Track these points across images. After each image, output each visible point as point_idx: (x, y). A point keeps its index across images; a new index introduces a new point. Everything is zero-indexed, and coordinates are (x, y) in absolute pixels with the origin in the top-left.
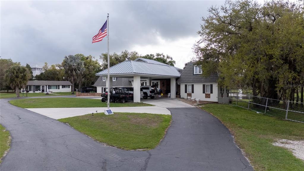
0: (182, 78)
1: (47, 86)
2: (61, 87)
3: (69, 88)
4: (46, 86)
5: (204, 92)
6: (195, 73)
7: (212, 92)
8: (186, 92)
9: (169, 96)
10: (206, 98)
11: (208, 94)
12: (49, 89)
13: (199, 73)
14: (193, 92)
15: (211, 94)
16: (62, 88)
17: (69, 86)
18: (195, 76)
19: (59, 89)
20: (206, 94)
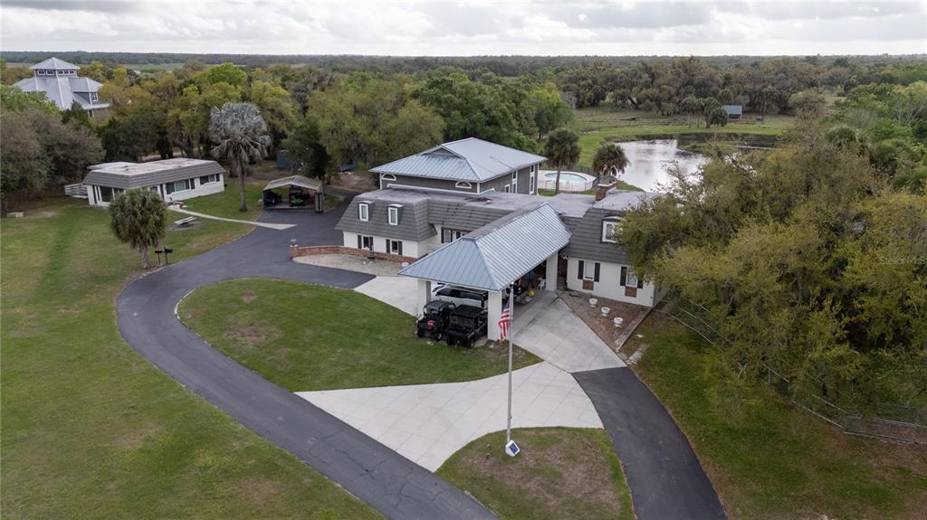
0: (575, 247)
1: (164, 186)
2: (197, 182)
3: (218, 180)
4: (161, 185)
5: (623, 283)
6: (603, 240)
7: (640, 286)
8: (580, 276)
9: (542, 285)
10: (626, 295)
11: (631, 288)
12: (168, 193)
13: (614, 239)
14: (597, 279)
15: (638, 289)
16: (202, 183)
17: (218, 175)
18: (604, 246)
19: (193, 188)
20: (627, 288)
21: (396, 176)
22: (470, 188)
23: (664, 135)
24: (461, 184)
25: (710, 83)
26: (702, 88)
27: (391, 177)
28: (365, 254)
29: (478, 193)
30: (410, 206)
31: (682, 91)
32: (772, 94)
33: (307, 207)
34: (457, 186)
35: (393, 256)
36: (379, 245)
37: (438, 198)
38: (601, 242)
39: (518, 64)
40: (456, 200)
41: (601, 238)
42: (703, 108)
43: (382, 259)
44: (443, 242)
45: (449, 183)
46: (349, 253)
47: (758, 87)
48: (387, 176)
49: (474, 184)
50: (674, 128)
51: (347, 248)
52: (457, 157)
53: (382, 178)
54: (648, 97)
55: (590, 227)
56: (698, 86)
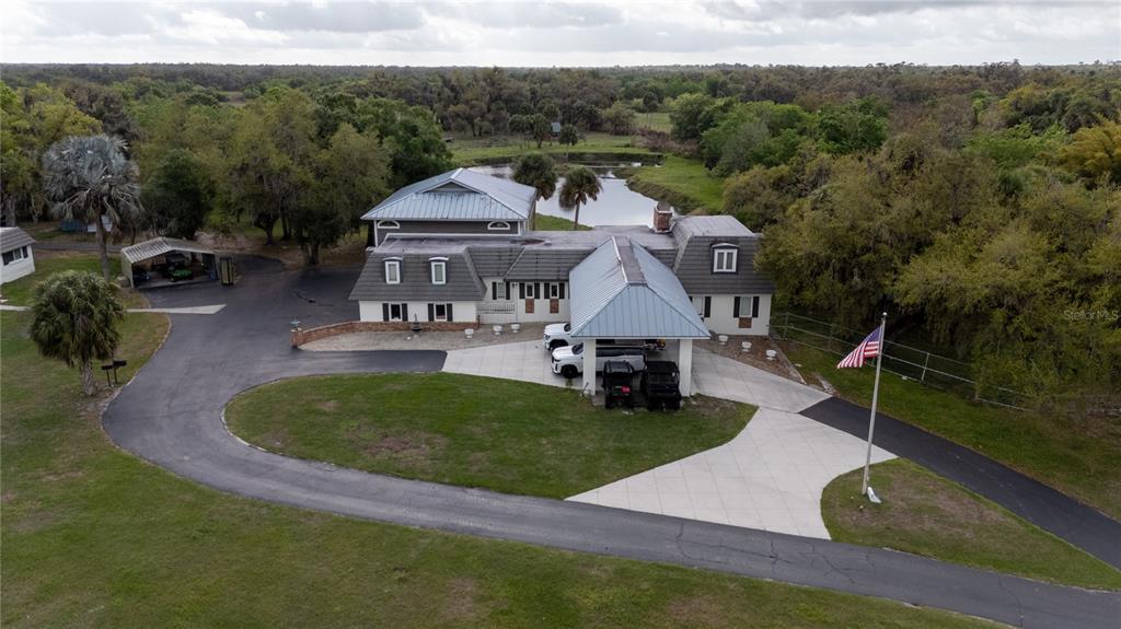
3: (26, 256)
5: (736, 314)
6: (715, 270)
7: (755, 314)
10: (740, 327)
11: (745, 319)
13: (727, 268)
15: (753, 318)
17: (25, 249)
18: (715, 277)
20: (741, 319)
21: (400, 222)
22: (509, 228)
23: (503, 158)
24: (495, 225)
25: (518, 98)
26: (512, 103)
27: (391, 223)
28: (396, 327)
29: (519, 234)
30: (458, 257)
31: (493, 107)
32: (583, 108)
33: (196, 280)
34: (489, 228)
35: (440, 324)
36: (418, 312)
37: (478, 245)
38: (712, 273)
39: (228, 75)
40: (506, 245)
41: (712, 269)
42: (532, 127)
43: (425, 330)
44: (495, 298)
45: (479, 225)
46: (370, 329)
47: (567, 101)
48: (385, 223)
49: (514, 224)
50: (498, 150)
51: (367, 323)
52: (475, 192)
53: (377, 227)
54: (458, 115)
55: (696, 258)
56: (507, 102)
